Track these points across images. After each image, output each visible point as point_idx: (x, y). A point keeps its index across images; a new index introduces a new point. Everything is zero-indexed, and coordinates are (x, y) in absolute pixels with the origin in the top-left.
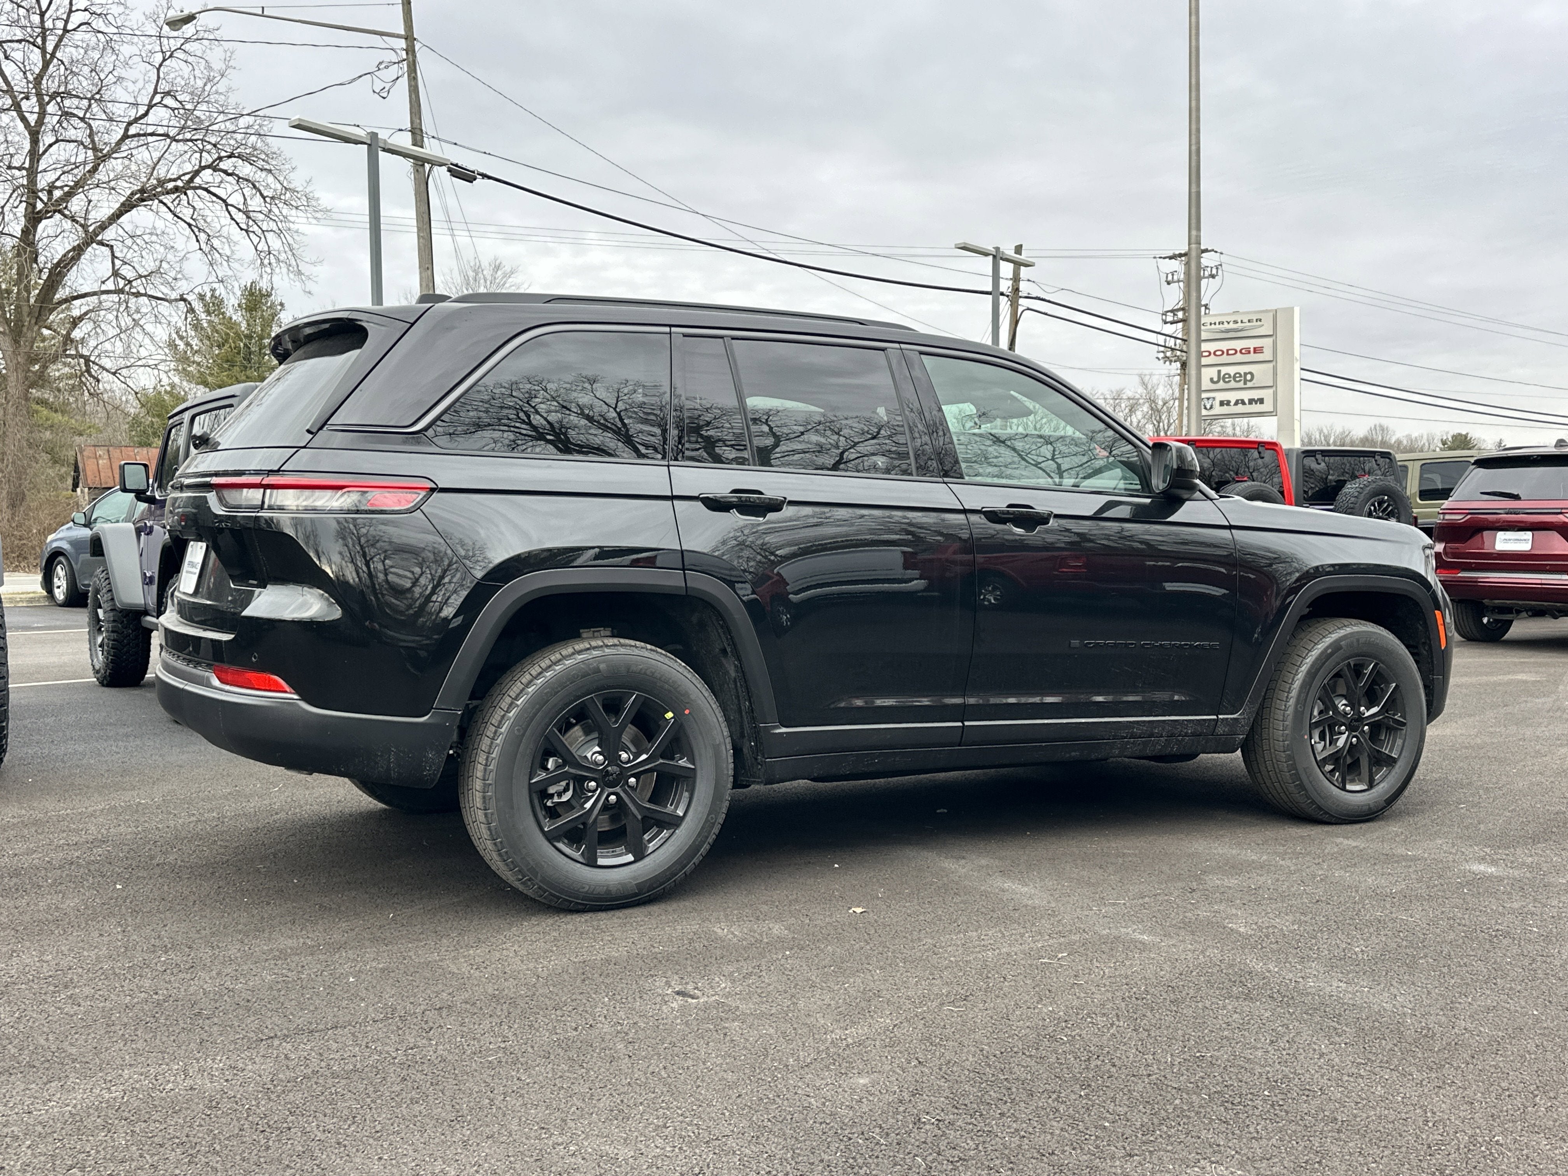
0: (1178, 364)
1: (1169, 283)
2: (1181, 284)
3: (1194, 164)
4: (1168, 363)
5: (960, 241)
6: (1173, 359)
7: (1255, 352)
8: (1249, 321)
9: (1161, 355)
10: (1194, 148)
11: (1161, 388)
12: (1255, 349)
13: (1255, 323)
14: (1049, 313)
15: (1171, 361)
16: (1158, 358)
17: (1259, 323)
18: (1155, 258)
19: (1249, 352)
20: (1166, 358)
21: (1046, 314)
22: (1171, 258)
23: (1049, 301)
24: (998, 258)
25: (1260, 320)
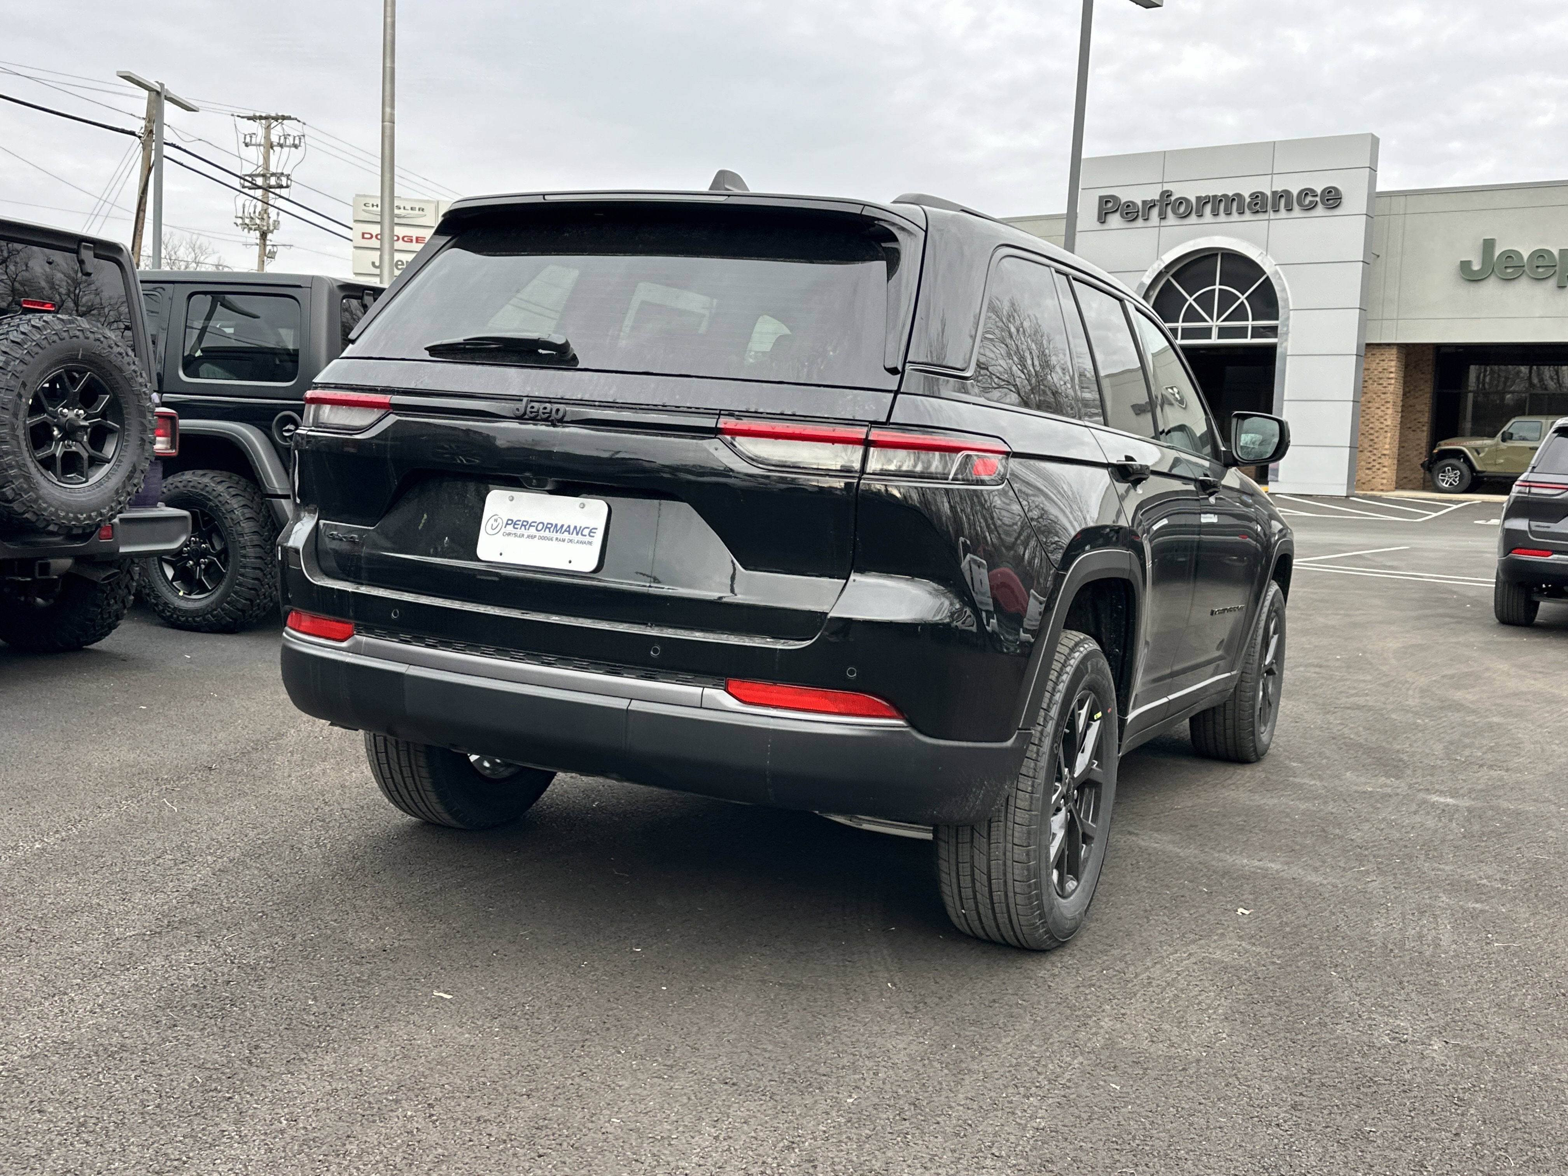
0: (258, 234)
1: (247, 145)
2: (262, 148)
3: (388, 37)
4: (246, 230)
5: (126, 69)
6: (253, 227)
7: (417, 242)
8: (412, 209)
9: (239, 221)
10: (389, 20)
11: (182, 249)
12: (417, 238)
13: (417, 212)
14: (185, 164)
15: (250, 229)
16: (235, 223)
17: (421, 212)
18: (233, 115)
19: (411, 241)
20: (245, 225)
21: (182, 164)
22: (249, 118)
23: (185, 151)
24: (163, 97)
25: (423, 210)
